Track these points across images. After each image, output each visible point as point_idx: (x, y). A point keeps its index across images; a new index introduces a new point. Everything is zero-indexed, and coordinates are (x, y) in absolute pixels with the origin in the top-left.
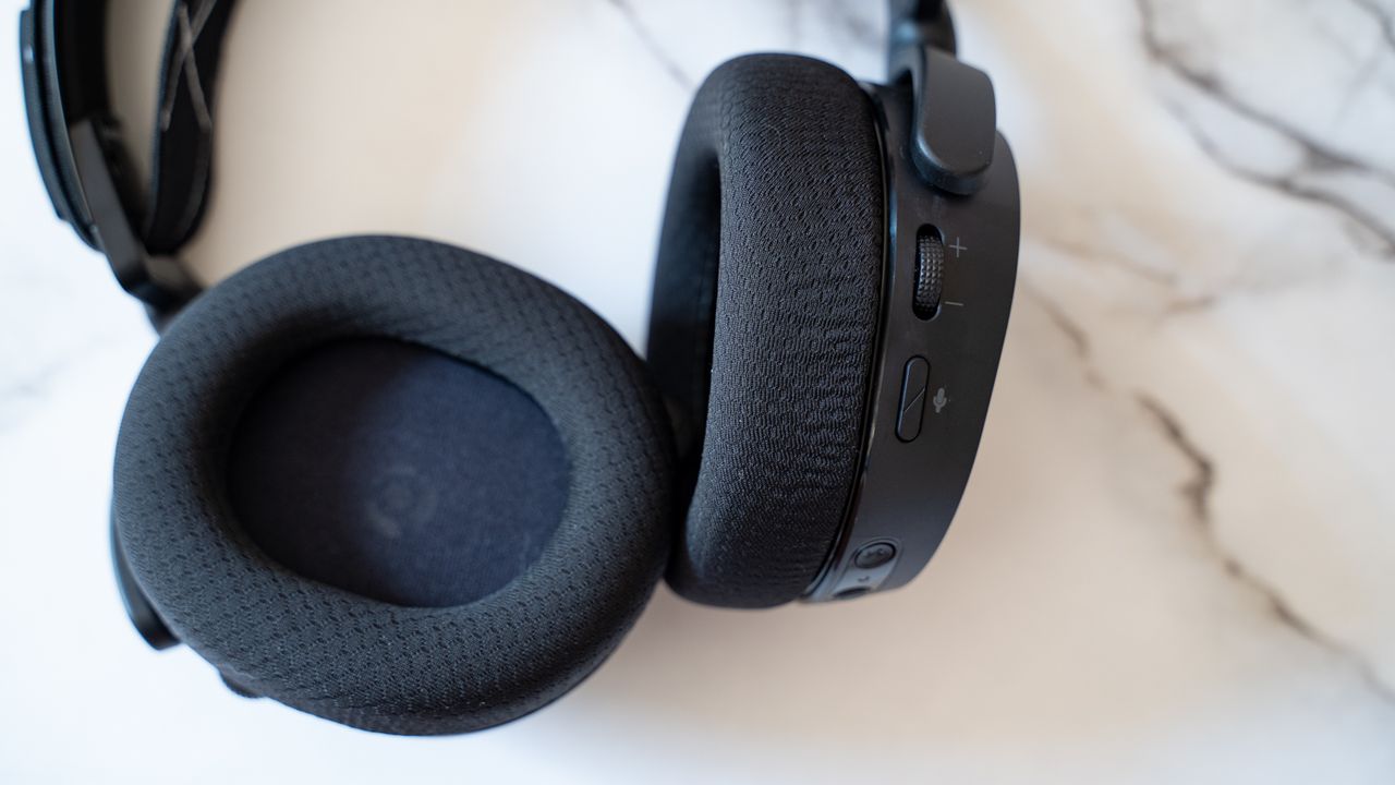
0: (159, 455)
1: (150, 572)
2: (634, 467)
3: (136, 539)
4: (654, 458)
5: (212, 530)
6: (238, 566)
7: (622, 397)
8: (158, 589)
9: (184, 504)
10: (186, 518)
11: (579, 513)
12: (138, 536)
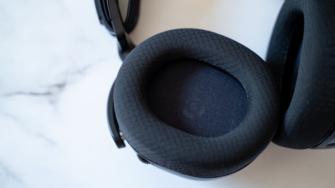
0: (130, 86)
1: (126, 120)
2: (270, 100)
3: (122, 110)
4: (276, 98)
5: (144, 109)
6: (152, 120)
7: (267, 79)
8: (128, 125)
9: (137, 101)
10: (137, 105)
11: (253, 112)
12: (123, 109)
